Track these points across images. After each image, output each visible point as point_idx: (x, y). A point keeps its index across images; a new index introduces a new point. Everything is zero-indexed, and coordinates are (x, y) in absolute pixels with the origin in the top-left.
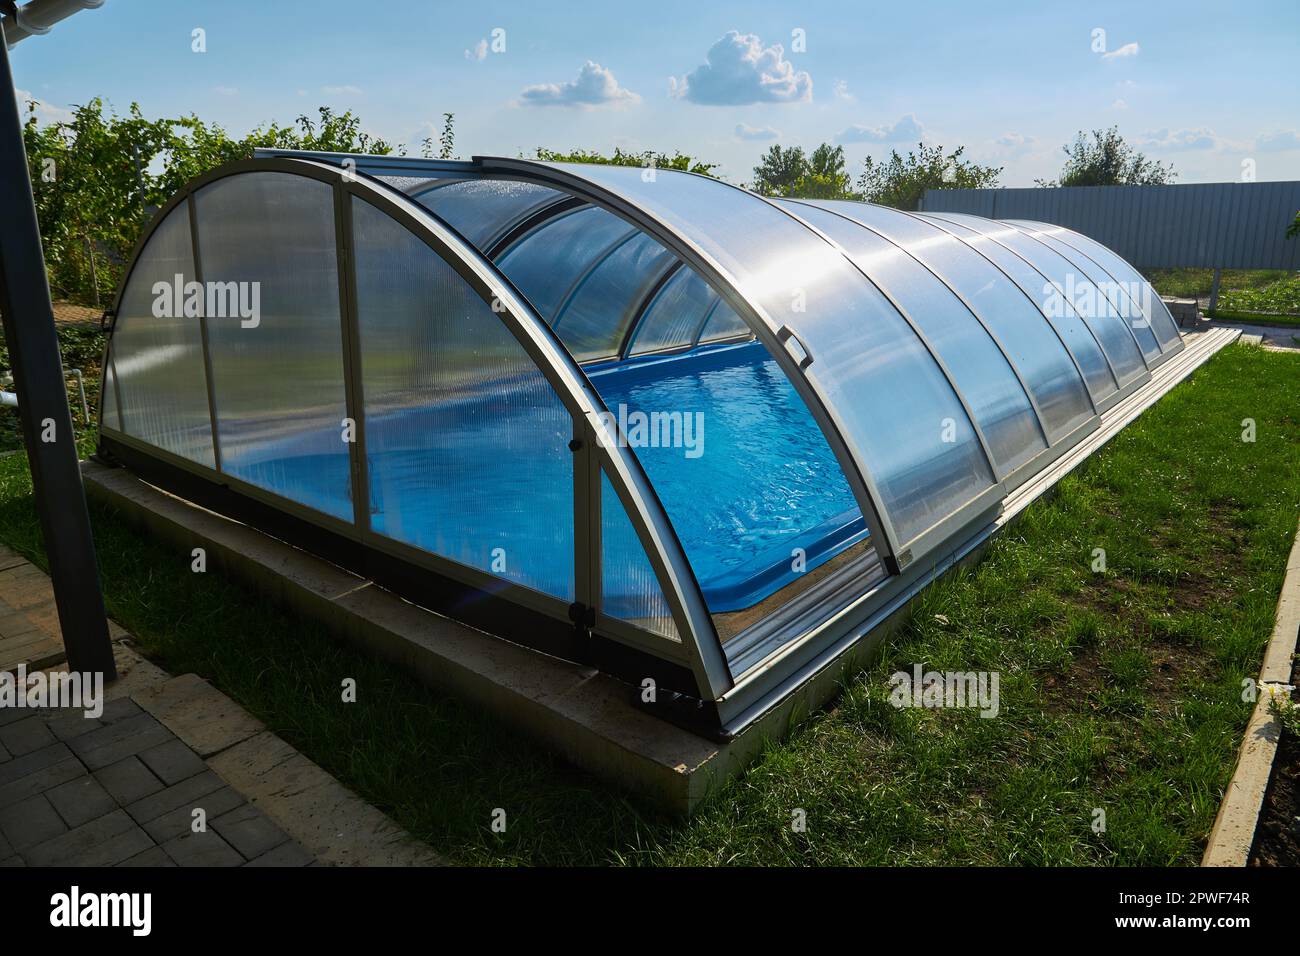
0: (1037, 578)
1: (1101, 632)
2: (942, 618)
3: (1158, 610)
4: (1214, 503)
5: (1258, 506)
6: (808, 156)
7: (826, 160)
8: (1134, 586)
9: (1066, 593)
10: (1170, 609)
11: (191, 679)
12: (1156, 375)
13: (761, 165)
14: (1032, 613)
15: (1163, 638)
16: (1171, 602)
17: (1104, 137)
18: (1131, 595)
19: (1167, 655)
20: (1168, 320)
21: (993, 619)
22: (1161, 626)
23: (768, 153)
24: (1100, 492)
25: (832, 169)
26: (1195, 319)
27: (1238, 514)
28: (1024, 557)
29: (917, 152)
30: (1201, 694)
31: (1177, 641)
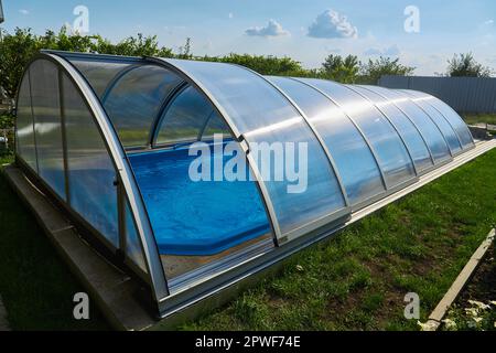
0: (354, 251)
1: (370, 281)
2: (300, 267)
3: (403, 273)
4: (455, 220)
5: (475, 225)
6: (343, 59)
7: (350, 62)
9: (365, 259)
10: (408, 273)
12: (455, 159)
13: (325, 62)
14: (341, 269)
15: (397, 287)
16: (411, 269)
17: (465, 56)
18: (395, 264)
20: (468, 135)
22: (399, 281)
23: (327, 57)
24: (405, 212)
25: (353, 65)
26: (486, 135)
27: (464, 227)
28: (353, 240)
31: (404, 289)
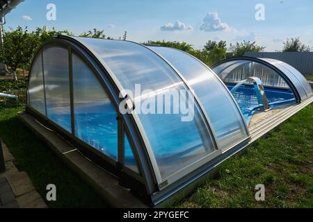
1: (275, 178)
2: (228, 171)
3: (293, 172)
6: (217, 43)
7: (221, 45)
8: (287, 164)
9: (266, 165)
10: (297, 172)
11: (24, 173)
13: (206, 45)
14: (254, 171)
15: (293, 181)
16: (297, 170)
17: (294, 40)
19: (294, 187)
21: (243, 172)
22: (293, 178)
23: (208, 42)
25: (223, 46)
29: (243, 43)
30: (303, 202)
31: (298, 183)
